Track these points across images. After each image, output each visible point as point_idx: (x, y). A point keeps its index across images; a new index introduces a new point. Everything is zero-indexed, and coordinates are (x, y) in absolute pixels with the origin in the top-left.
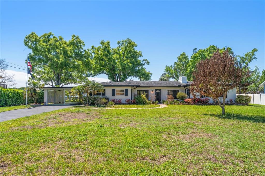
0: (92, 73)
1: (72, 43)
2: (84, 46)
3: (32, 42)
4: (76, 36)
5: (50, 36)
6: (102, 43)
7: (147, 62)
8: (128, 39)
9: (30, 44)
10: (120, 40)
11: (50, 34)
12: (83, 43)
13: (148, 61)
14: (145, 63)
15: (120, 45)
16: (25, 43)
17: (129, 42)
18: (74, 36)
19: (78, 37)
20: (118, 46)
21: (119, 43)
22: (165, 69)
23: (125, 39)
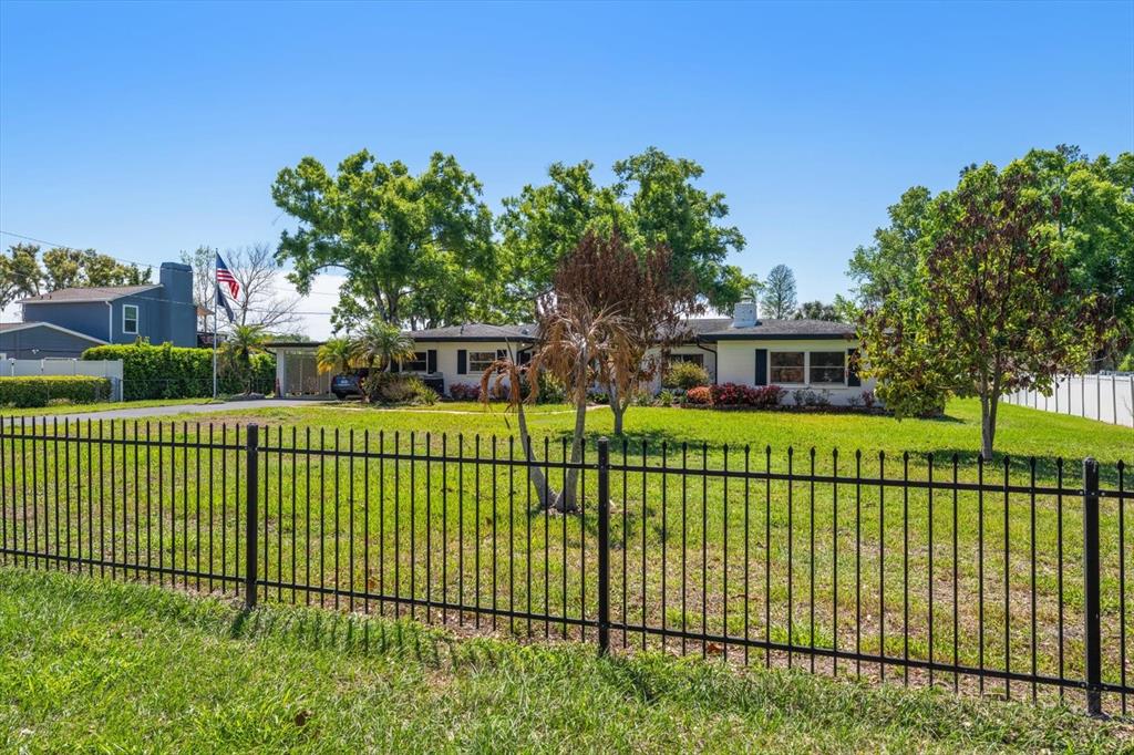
0: (525, 287)
1: (428, 185)
2: (479, 191)
3: (297, 191)
4: (446, 155)
5: (362, 164)
6: (555, 172)
7: (735, 238)
8: (651, 149)
9: (292, 200)
10: (624, 158)
11: (363, 158)
12: (472, 179)
13: (738, 235)
14: (728, 242)
15: (625, 175)
16: (275, 197)
17: (656, 161)
18: (439, 157)
19: (451, 162)
20: (616, 180)
21: (620, 169)
22: (851, 261)
23: (640, 151)
